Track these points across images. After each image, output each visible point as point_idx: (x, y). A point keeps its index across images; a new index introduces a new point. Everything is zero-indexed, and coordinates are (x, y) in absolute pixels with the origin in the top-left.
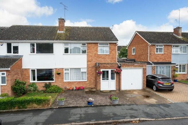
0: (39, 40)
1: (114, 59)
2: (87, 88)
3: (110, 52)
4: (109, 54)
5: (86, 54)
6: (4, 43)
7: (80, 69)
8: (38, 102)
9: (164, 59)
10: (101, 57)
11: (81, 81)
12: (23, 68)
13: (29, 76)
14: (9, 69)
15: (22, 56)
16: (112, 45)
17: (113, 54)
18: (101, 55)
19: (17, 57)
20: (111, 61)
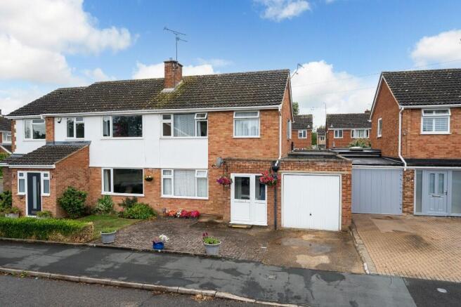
0: (117, 109)
1: (273, 150)
2: (208, 216)
3: (263, 132)
4: (259, 137)
5: (207, 137)
6: (63, 119)
7: (193, 170)
8: (64, 229)
9: (450, 149)
10: (240, 144)
11: (196, 198)
12: (91, 165)
13: (101, 181)
14: (54, 166)
15: (89, 143)
16: (266, 115)
17: (269, 137)
18: (241, 140)
19: (81, 144)
20: (264, 155)
